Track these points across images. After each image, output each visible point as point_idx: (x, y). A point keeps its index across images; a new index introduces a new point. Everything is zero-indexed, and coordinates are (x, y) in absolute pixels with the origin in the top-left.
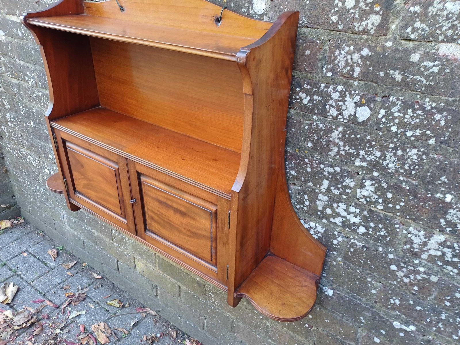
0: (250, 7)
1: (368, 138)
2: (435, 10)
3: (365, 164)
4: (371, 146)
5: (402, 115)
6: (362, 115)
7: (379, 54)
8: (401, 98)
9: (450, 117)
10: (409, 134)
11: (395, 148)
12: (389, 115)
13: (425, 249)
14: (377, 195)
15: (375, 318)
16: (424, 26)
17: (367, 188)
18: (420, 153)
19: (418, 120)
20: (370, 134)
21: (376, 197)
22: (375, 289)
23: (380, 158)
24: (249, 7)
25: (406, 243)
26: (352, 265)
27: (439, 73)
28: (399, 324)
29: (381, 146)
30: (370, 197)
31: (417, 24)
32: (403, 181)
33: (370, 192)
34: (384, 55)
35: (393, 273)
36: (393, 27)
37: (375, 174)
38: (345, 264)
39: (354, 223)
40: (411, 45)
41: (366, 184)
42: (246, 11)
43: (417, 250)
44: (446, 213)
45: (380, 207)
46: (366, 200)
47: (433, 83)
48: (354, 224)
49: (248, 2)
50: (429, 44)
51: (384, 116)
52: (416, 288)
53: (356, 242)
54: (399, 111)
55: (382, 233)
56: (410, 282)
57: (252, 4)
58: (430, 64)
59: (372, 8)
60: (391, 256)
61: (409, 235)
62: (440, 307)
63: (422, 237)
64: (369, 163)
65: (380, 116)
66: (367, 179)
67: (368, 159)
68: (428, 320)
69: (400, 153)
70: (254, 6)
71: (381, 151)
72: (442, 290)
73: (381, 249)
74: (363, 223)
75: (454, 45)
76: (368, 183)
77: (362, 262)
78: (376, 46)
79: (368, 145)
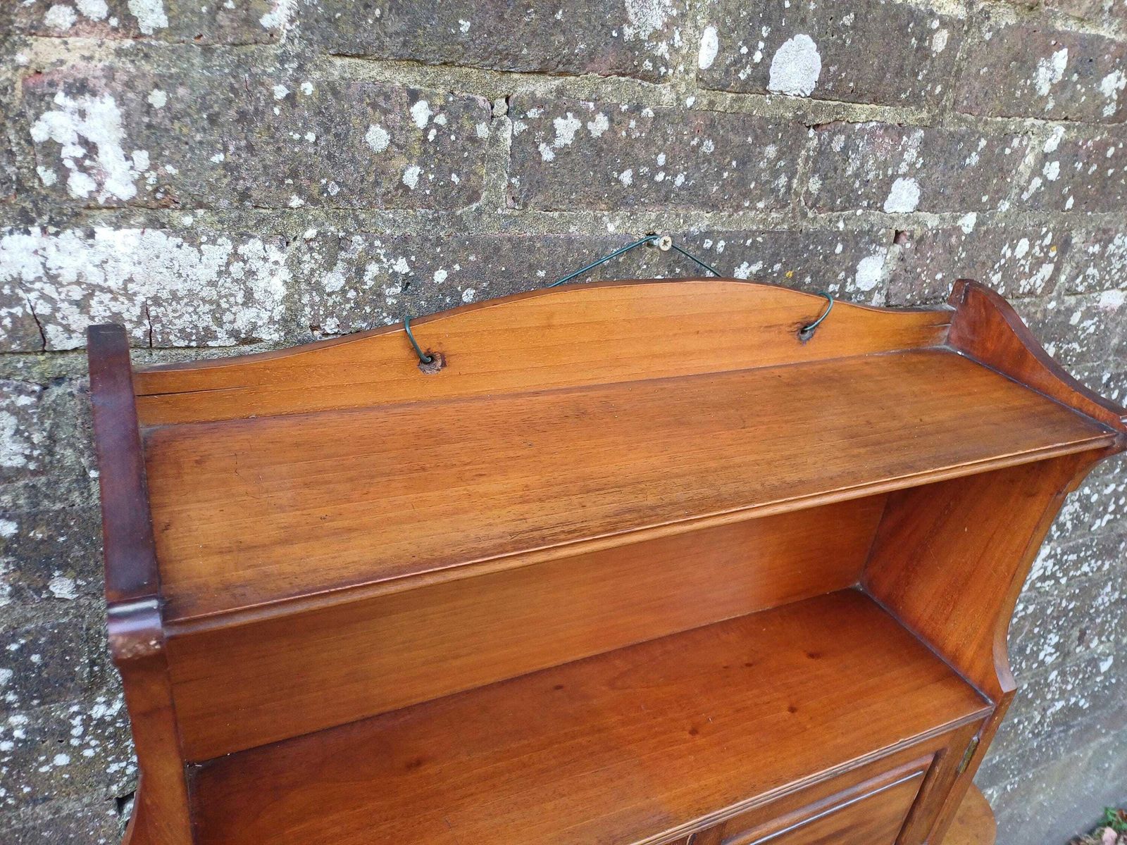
0: (849, 280)
2: (1113, 248)
7: (1039, 322)
16: (1095, 271)
24: (845, 280)
27: (1094, 333)
31: (1090, 271)
34: (1044, 323)
36: (1063, 278)
42: (837, 288)
47: (1085, 348)
49: (846, 270)
50: (1092, 296)
57: (855, 271)
58: (1088, 323)
59: (1046, 254)
70: (857, 276)
75: (1116, 291)
78: (1036, 313)
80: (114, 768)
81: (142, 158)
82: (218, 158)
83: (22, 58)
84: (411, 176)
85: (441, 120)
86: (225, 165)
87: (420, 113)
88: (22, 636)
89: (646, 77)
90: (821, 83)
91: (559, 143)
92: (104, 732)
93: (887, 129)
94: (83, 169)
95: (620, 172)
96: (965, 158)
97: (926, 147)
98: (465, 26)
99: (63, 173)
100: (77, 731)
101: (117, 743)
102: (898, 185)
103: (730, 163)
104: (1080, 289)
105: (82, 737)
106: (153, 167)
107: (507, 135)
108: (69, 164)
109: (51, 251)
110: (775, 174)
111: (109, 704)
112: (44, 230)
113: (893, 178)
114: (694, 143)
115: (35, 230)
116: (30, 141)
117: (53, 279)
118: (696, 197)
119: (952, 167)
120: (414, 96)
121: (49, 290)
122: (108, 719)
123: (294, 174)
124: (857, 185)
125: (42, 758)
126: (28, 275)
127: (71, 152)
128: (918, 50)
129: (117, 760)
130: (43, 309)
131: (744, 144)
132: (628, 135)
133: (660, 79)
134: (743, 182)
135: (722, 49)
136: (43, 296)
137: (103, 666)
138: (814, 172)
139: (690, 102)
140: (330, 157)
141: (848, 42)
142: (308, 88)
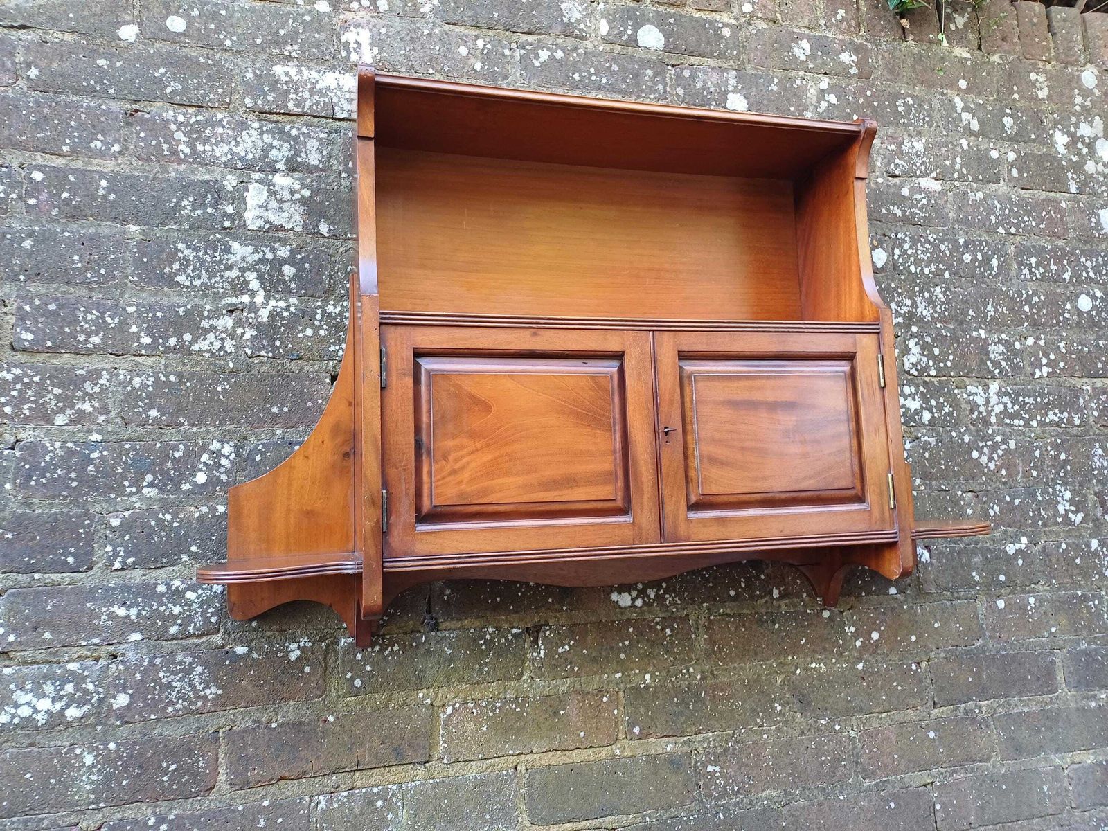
1: (893, 285)
2: (907, 148)
3: (900, 320)
4: (899, 295)
5: (914, 251)
6: (879, 259)
7: (875, 190)
8: (908, 233)
9: (951, 246)
10: (926, 271)
11: (921, 291)
12: (903, 253)
13: (990, 409)
14: (925, 356)
15: (987, 558)
16: (902, 162)
17: (912, 351)
18: (944, 289)
19: (928, 255)
20: (893, 281)
21: (925, 359)
22: (969, 505)
23: (912, 306)
25: (972, 412)
26: (934, 483)
27: (928, 204)
28: (1011, 545)
29: (908, 292)
30: (919, 362)
31: (897, 161)
32: (941, 328)
33: (917, 355)
34: (880, 191)
35: (977, 463)
36: (879, 164)
37: (914, 329)
38: (925, 485)
39: (916, 409)
40: (897, 180)
41: (910, 346)
43: (984, 414)
44: (987, 353)
45: (933, 373)
46: (916, 370)
47: (927, 215)
48: (917, 412)
50: (911, 179)
51: (899, 256)
52: (1004, 472)
53: (926, 438)
54: (911, 248)
55: (947, 410)
56: (996, 465)
58: (918, 197)
60: (967, 438)
61: (971, 398)
62: (1031, 483)
63: (982, 394)
64: (904, 315)
65: (896, 257)
66: (909, 339)
67: (902, 312)
68: (1031, 514)
69: (927, 295)
71: (910, 298)
72: (1024, 456)
73: (954, 434)
74: (924, 406)
75: (928, 178)
76: (912, 343)
77: (943, 467)
79: (896, 295)
80: (333, 348)
81: (376, 50)
82: (403, 52)
83: (342, 17)
84: (478, 66)
85: (489, 46)
86: (405, 55)
87: (480, 43)
88: (303, 252)
89: (577, 37)
90: (666, 45)
91: (542, 60)
92: (331, 322)
93: (712, 69)
94: (356, 52)
95: (574, 74)
96: (768, 87)
97: (740, 79)
98: (496, 15)
99: (349, 52)
100: (318, 317)
101: (337, 332)
102: (730, 96)
103: (629, 76)
104: (897, 172)
105: (320, 321)
106: (379, 53)
107: (518, 55)
108: (351, 49)
109: (341, 80)
110: (656, 84)
111: (335, 307)
112: (340, 72)
113: (726, 92)
114: (608, 65)
115: (337, 72)
116: (340, 41)
117: (340, 89)
118: (613, 88)
119: (762, 90)
120: (477, 37)
121: (339, 93)
122: (334, 315)
123: (431, 61)
124: (705, 93)
125: (300, 328)
126: (332, 87)
127: (353, 45)
128: (715, 35)
129: (334, 343)
130: (335, 100)
131: (633, 68)
132: (574, 59)
133: (585, 38)
134: (638, 85)
135: (610, 28)
136: (336, 95)
137: (335, 281)
138: (678, 86)
139: (601, 49)
140: (444, 56)
141: (675, 29)
142: (436, 31)
